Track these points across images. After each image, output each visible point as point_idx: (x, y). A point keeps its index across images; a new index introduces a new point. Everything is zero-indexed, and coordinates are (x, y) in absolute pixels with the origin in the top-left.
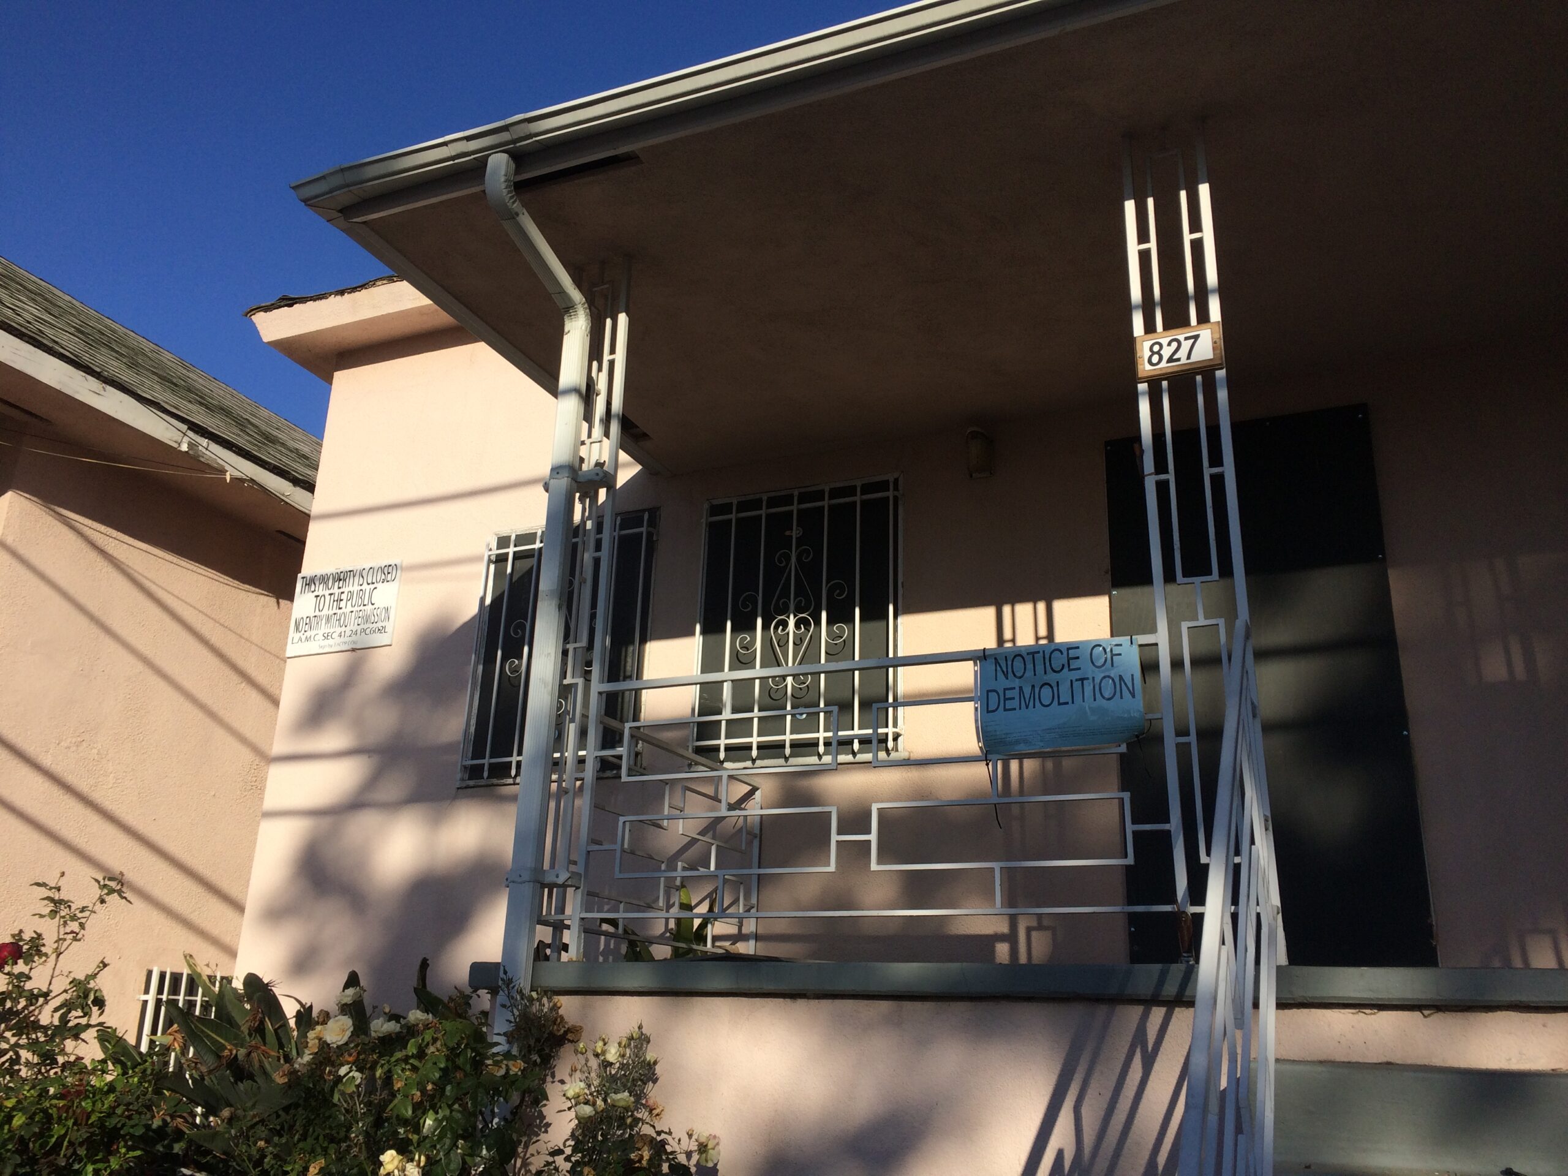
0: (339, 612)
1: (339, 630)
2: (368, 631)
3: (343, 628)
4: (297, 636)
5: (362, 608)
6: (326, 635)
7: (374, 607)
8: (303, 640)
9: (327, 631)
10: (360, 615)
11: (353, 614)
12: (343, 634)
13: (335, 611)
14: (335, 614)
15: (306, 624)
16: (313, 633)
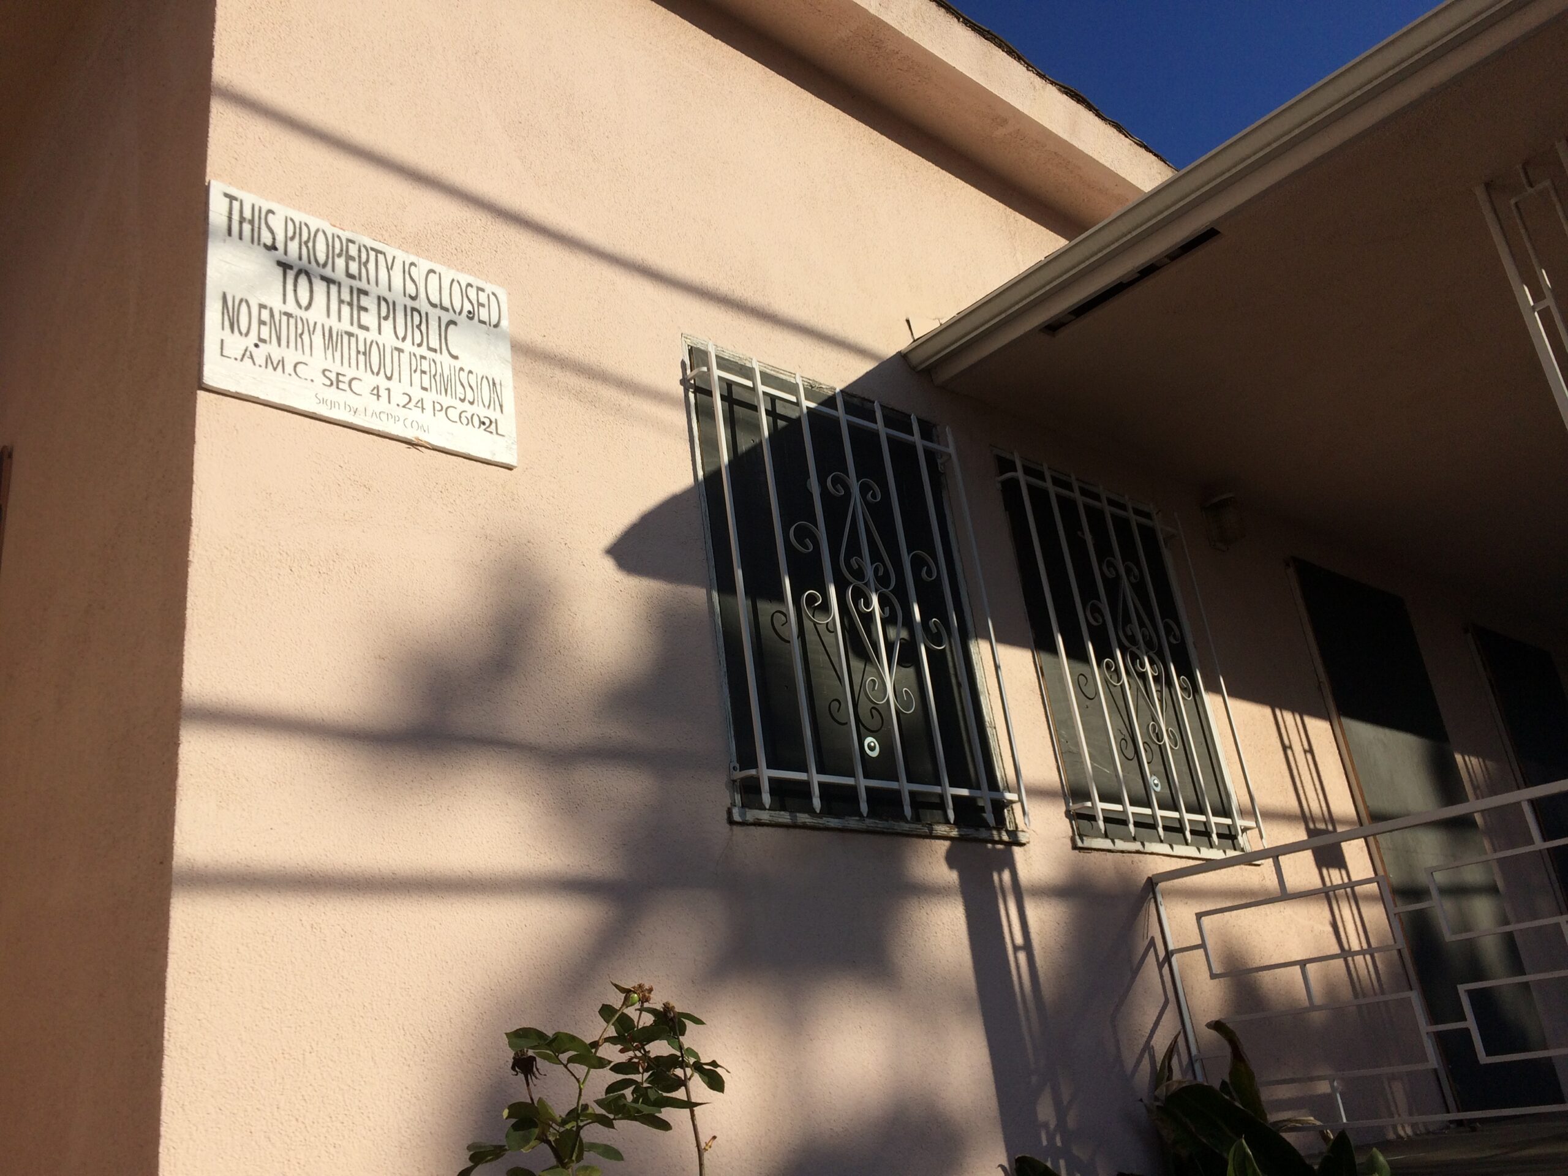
0: (362, 334)
1: (370, 381)
2: (453, 414)
3: (381, 381)
4: (236, 344)
5: (423, 351)
6: (333, 376)
7: (458, 364)
8: (260, 359)
9: (336, 367)
10: (425, 367)
11: (405, 357)
12: (384, 394)
13: (345, 325)
14: (350, 335)
15: (261, 323)
16: (291, 356)
